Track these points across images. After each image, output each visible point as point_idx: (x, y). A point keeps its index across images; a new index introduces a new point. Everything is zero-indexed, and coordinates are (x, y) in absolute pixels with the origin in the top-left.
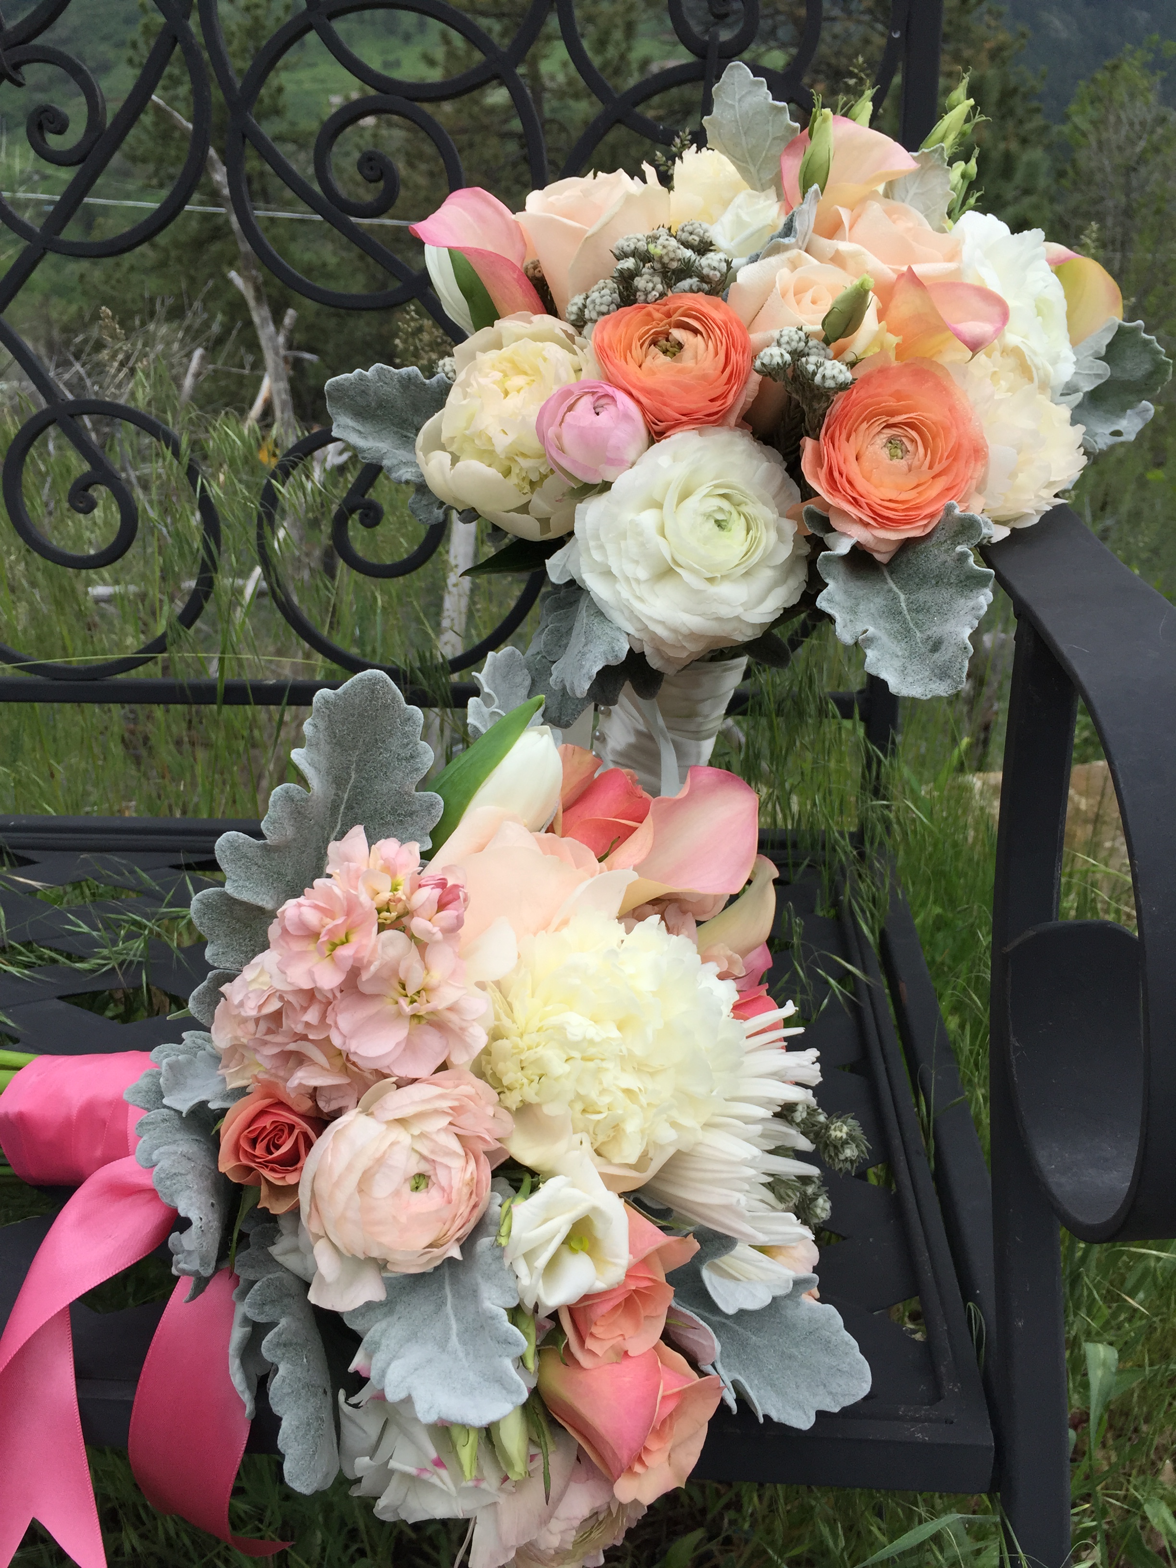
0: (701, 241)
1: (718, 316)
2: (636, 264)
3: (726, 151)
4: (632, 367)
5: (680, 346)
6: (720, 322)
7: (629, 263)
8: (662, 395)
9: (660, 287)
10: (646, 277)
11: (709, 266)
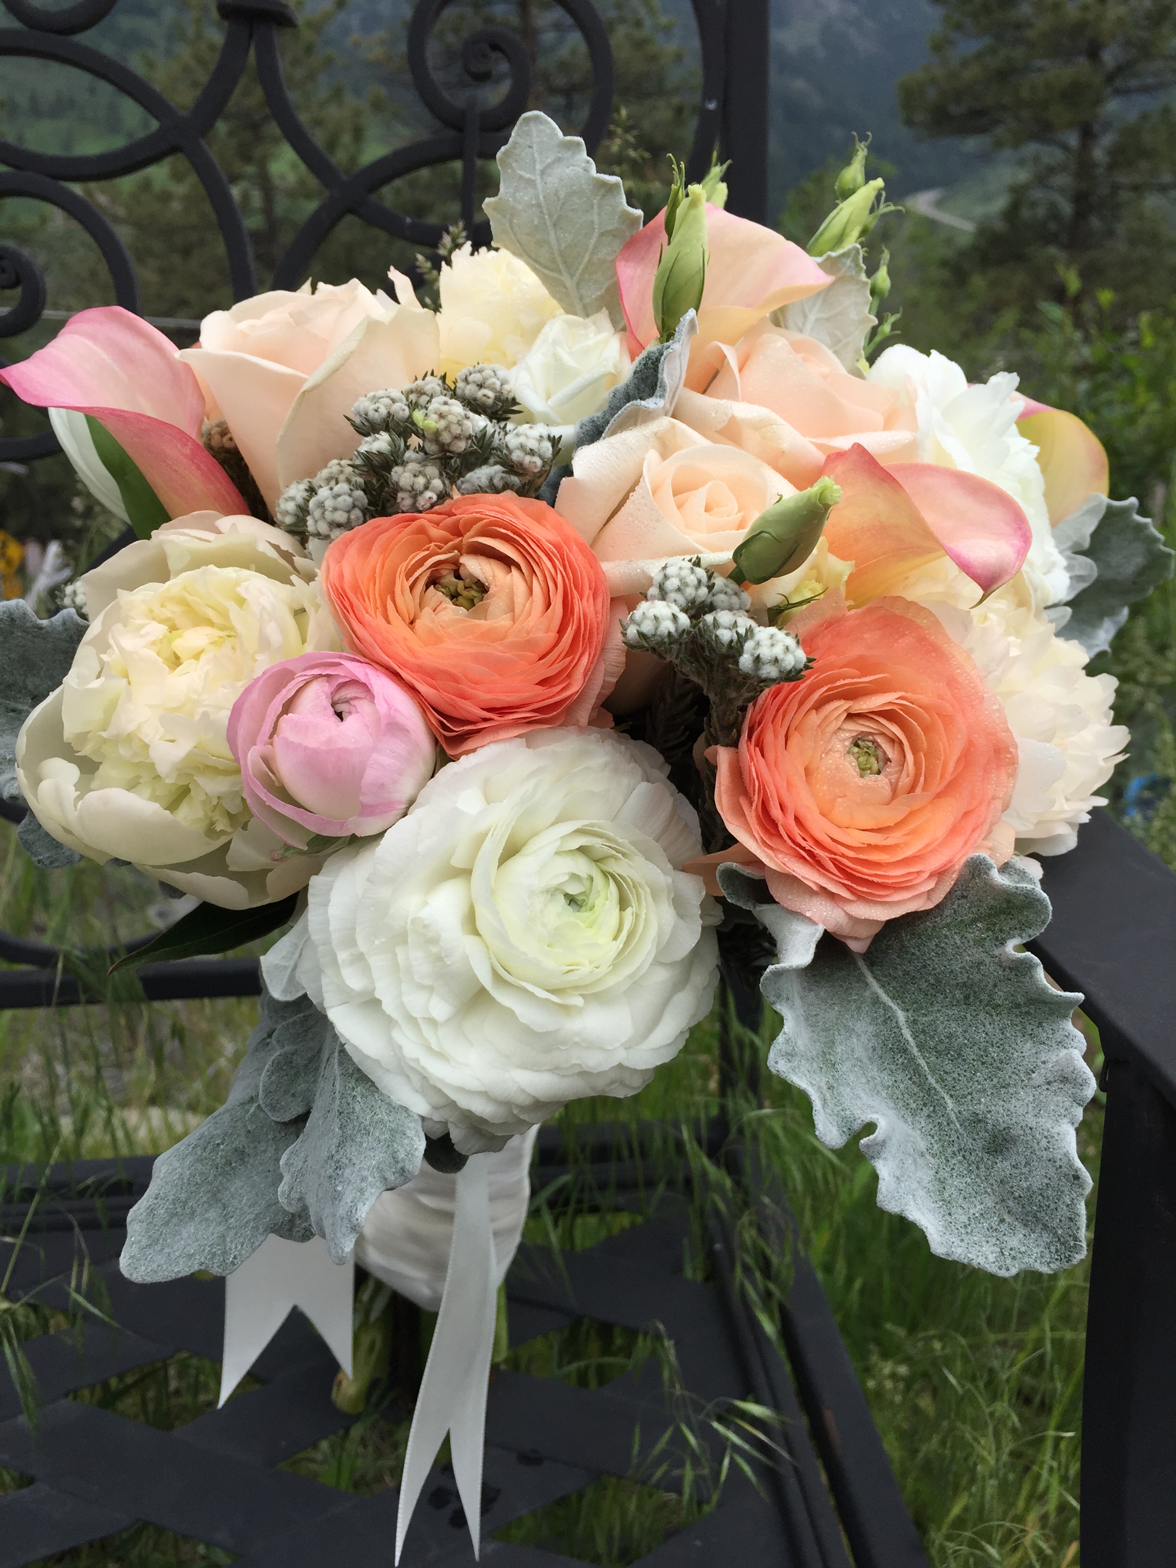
0: (498, 398)
1: (543, 533)
2: (393, 443)
3: (522, 252)
4: (399, 627)
5: (483, 588)
6: (548, 546)
7: (381, 442)
8: (455, 679)
9: (437, 483)
10: (412, 466)
11: (522, 447)
